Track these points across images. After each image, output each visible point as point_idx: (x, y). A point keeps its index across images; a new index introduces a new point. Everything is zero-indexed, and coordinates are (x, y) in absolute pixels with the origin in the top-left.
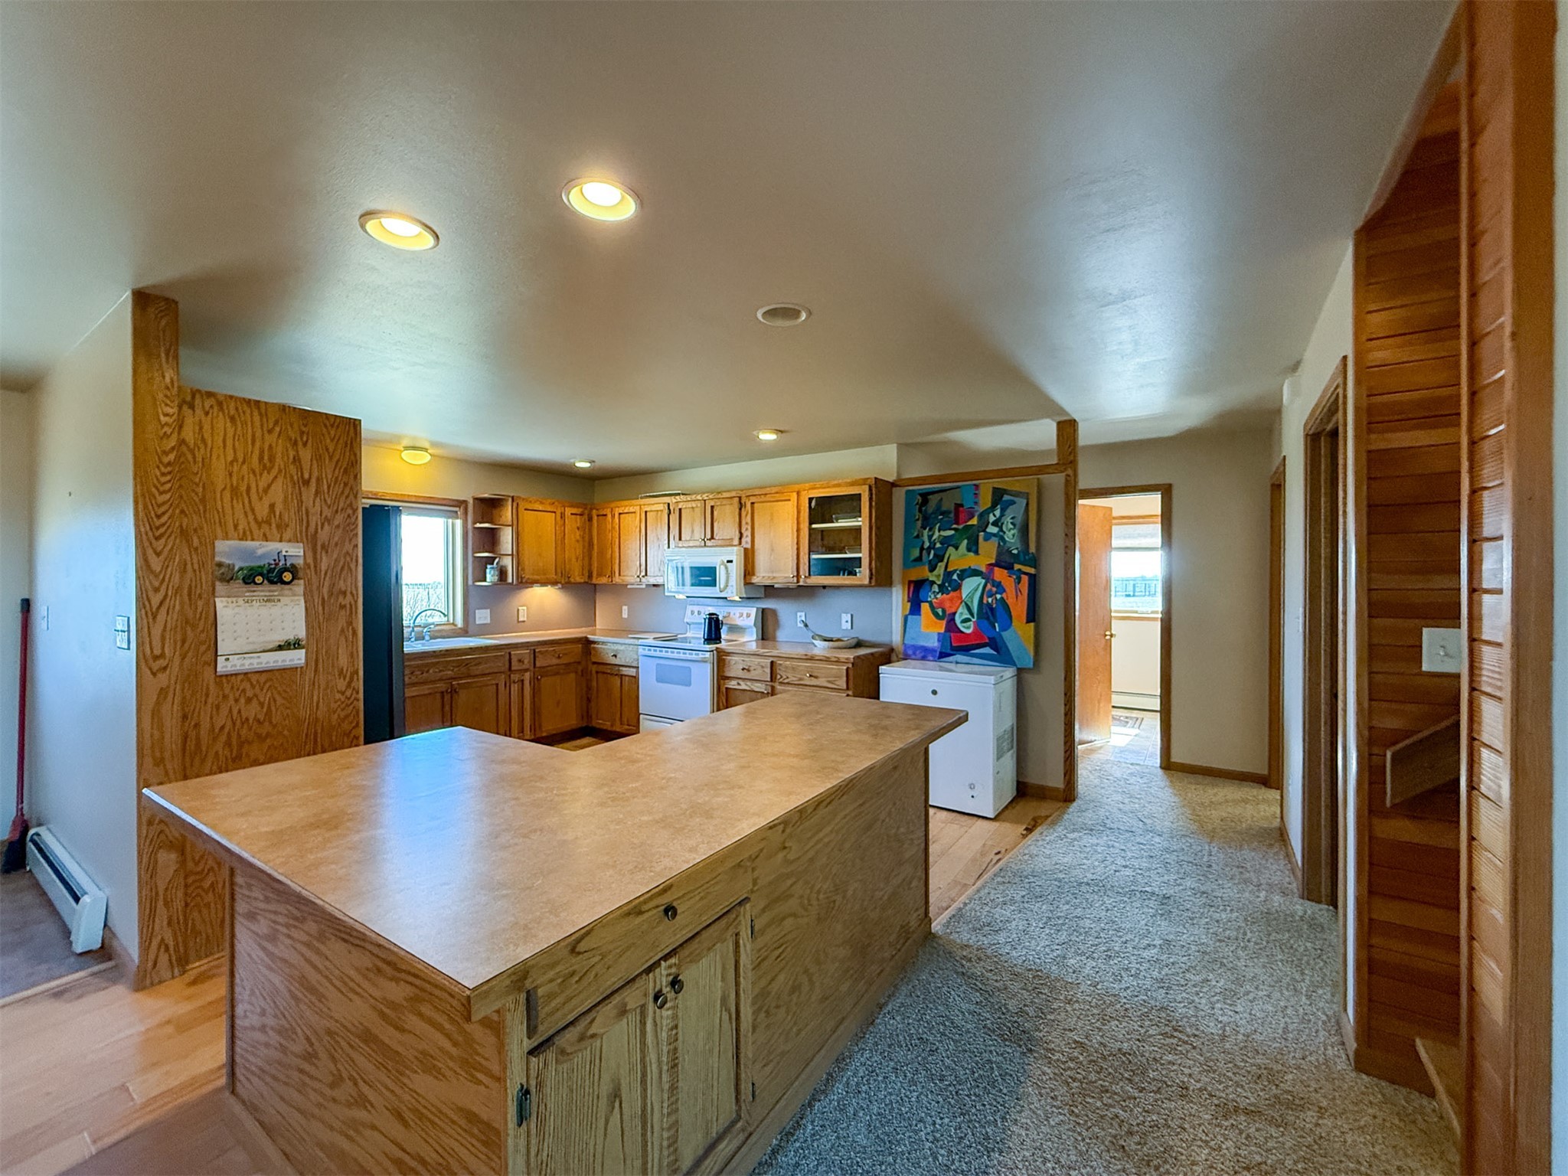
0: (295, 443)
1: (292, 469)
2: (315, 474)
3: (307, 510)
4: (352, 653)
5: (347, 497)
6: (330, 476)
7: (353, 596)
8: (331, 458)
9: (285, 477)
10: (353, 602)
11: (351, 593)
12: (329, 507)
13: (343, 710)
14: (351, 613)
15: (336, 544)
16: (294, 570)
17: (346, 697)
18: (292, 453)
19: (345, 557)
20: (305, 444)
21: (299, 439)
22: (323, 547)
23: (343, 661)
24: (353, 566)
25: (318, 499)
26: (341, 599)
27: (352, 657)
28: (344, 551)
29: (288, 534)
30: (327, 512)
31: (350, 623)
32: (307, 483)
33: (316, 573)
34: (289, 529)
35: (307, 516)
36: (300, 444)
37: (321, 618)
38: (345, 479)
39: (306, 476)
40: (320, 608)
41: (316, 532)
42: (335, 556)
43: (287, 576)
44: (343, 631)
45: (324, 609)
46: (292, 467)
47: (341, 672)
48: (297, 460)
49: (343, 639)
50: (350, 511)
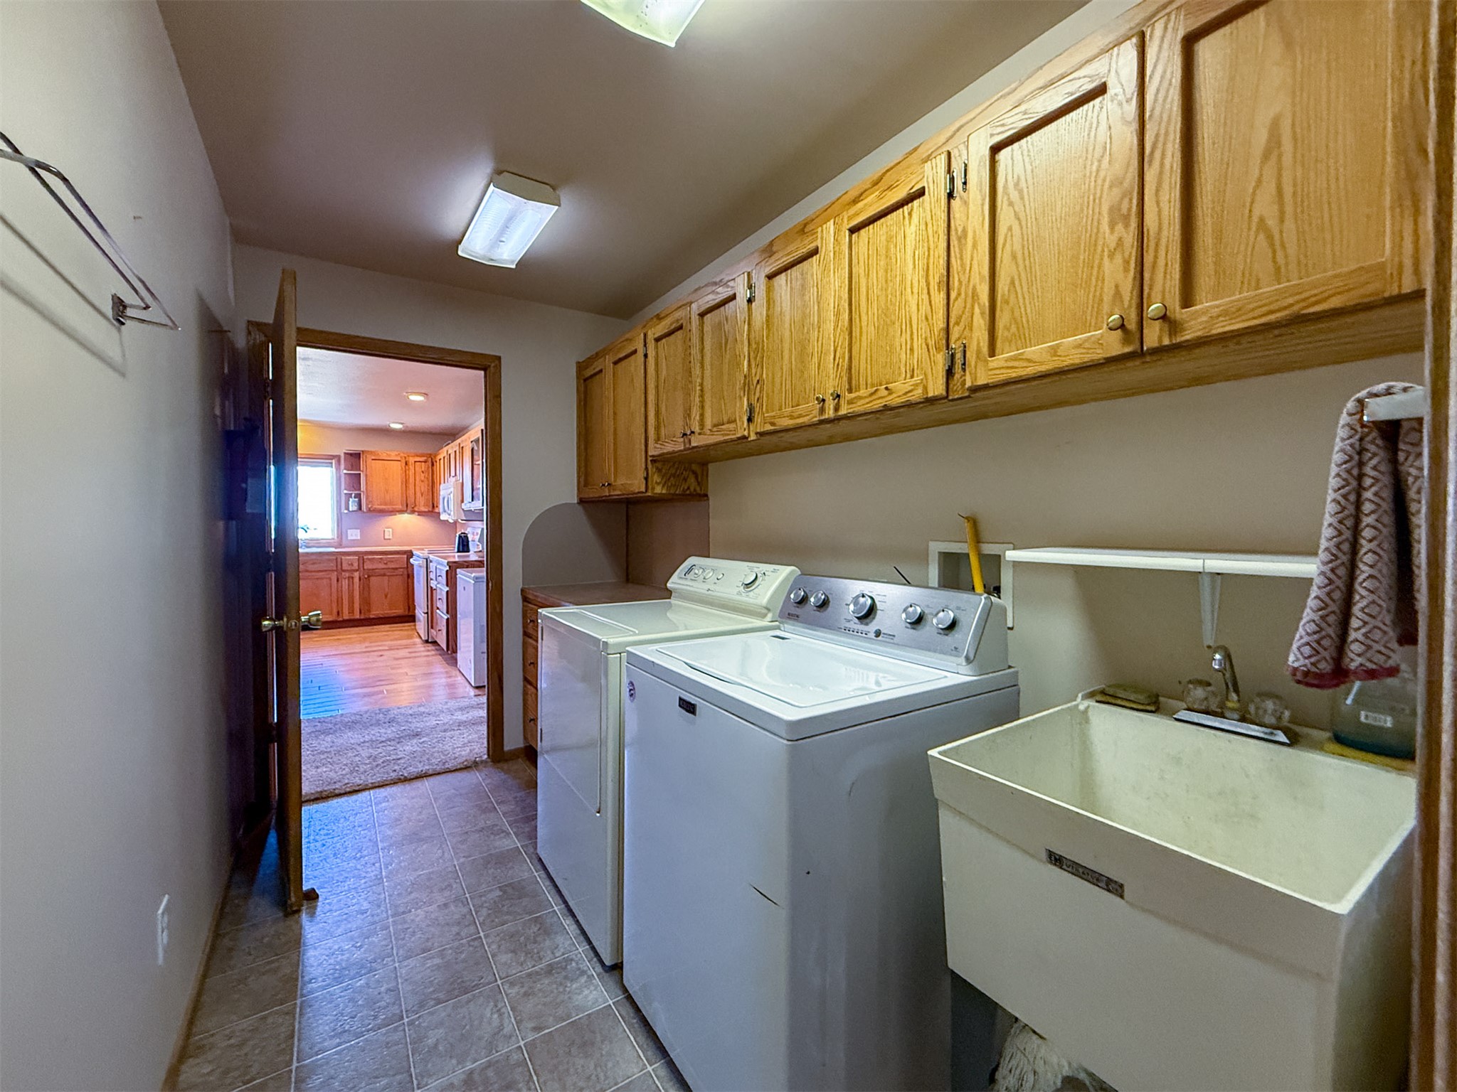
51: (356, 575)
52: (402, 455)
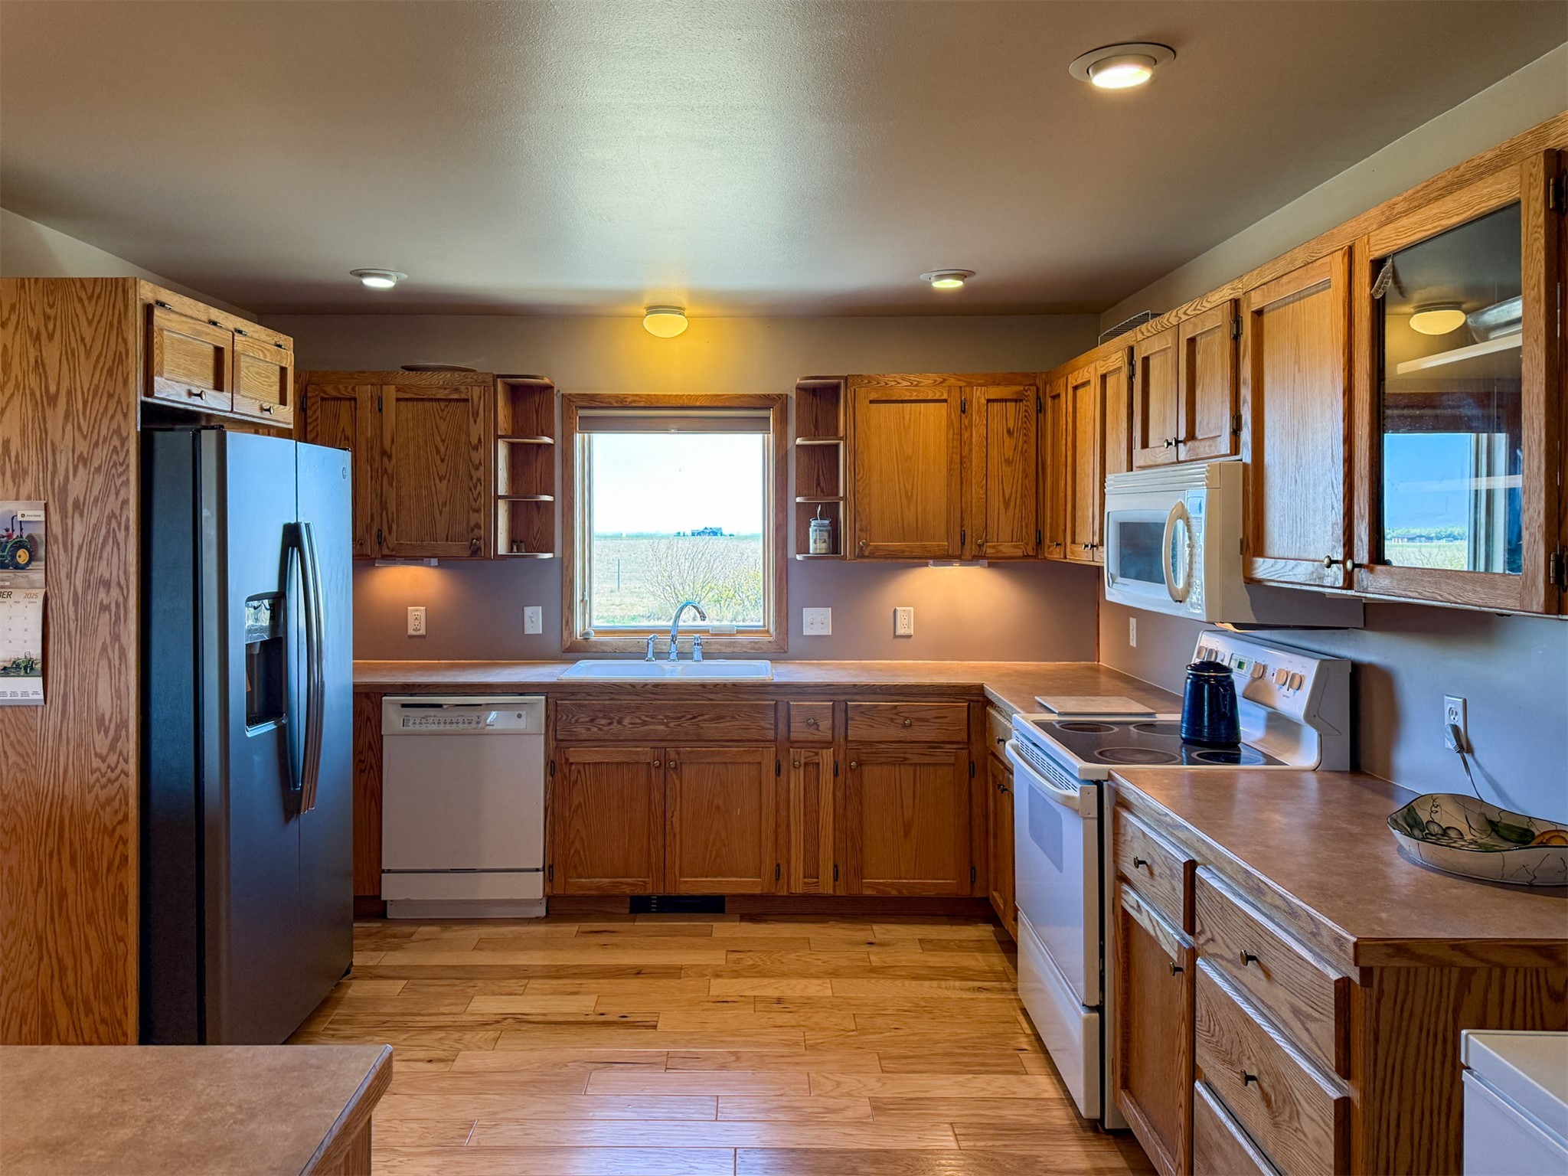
0: (38, 337)
1: (33, 380)
2: (65, 384)
3: (53, 443)
4: (118, 690)
5: (112, 417)
6: (86, 386)
7: (121, 588)
8: (88, 353)
9: (24, 393)
10: (121, 600)
11: (119, 584)
12: (85, 438)
13: (103, 787)
14: (118, 617)
15: (96, 500)
16: (30, 545)
17: (109, 767)
18: (32, 354)
19: (109, 523)
20: (51, 337)
21: (43, 329)
22: (77, 505)
23: (104, 701)
24: (121, 536)
25: (69, 426)
26: (102, 595)
27: (119, 697)
28: (108, 511)
29: (27, 487)
30: (82, 447)
31: (116, 637)
32: (53, 400)
33: (66, 550)
34: (29, 479)
35: (54, 454)
36: (44, 336)
37: (73, 626)
38: (110, 387)
39: (53, 389)
40: (72, 609)
41: (66, 478)
42: (93, 521)
43: (22, 556)
44: (104, 649)
45: (76, 611)
46: (32, 377)
47: (101, 721)
48: (40, 365)
49: (104, 663)
50: (116, 442)
51: (827, 756)
52: (952, 381)
